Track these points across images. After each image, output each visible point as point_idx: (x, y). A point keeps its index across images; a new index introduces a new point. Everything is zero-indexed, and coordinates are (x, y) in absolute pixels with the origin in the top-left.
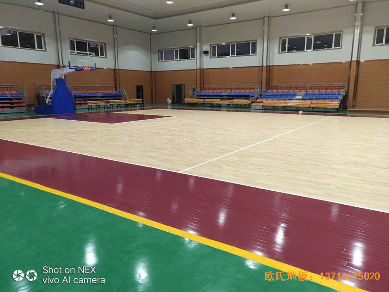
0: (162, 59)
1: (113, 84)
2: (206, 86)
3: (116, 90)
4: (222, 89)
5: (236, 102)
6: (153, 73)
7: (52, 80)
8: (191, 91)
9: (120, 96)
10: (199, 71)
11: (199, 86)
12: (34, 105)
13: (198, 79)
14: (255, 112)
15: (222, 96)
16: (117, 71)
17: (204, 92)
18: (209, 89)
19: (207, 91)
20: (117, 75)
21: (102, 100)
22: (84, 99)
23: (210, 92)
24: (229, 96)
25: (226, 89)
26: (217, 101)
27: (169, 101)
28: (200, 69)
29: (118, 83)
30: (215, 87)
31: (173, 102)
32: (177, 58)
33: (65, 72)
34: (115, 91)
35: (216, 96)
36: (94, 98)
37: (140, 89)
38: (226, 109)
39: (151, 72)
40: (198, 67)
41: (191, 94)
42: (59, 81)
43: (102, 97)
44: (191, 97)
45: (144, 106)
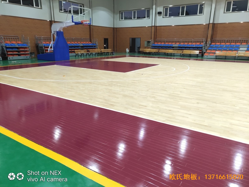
0: (122, 18)
1: (88, 37)
2: (158, 39)
3: (91, 41)
4: (172, 42)
5: (186, 52)
6: (115, 29)
7: (53, 32)
8: (146, 43)
9: (95, 46)
10: (153, 28)
11: (153, 39)
12: (34, 53)
13: (153, 34)
14: (207, 60)
15: (173, 47)
16: (92, 27)
17: (157, 44)
18: (161, 42)
19: (159, 43)
20: (92, 30)
21: (82, 49)
22: (73, 48)
23: (163, 44)
24: (179, 47)
25: (176, 42)
26: (170, 51)
27: (128, 50)
28: (154, 26)
29: (92, 36)
30: (166, 40)
31: (130, 51)
32: (135, 18)
33: (65, 26)
34: (90, 43)
35: (169, 47)
36: (77, 47)
37: (106, 41)
38: (179, 57)
39: (114, 28)
40: (153, 25)
41: (146, 45)
42: (59, 33)
43: (82, 47)
44: (145, 48)
45: (113, 54)
